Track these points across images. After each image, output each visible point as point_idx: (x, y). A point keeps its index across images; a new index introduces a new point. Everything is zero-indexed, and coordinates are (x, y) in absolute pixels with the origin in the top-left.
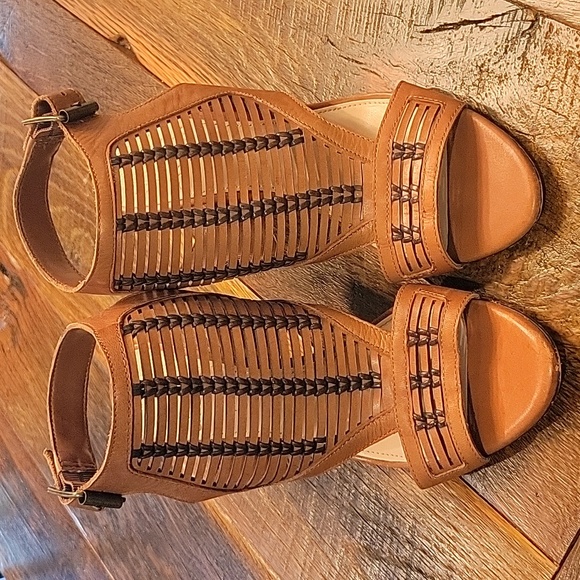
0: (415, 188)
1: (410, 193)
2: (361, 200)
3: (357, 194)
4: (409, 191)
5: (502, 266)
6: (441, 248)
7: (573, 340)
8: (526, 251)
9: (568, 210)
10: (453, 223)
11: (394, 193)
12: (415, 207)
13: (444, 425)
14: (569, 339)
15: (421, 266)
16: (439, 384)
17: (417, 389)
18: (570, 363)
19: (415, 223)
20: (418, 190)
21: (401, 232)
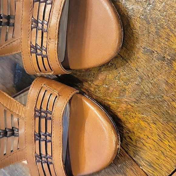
0: (46, 22)
1: (43, 25)
2: (13, 25)
3: (11, 21)
4: (43, 24)
5: (94, 74)
6: (58, 63)
7: (129, 126)
8: (109, 68)
9: (136, 50)
10: (68, 45)
11: (34, 23)
12: (45, 35)
13: (51, 163)
14: (127, 125)
15: (46, 70)
16: (50, 141)
17: (38, 141)
18: (125, 138)
19: (44, 44)
20: (47, 25)
21: (36, 49)
